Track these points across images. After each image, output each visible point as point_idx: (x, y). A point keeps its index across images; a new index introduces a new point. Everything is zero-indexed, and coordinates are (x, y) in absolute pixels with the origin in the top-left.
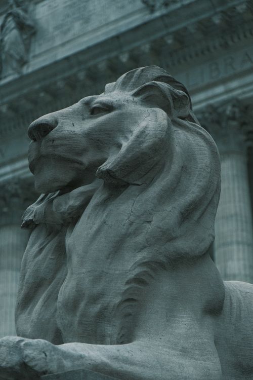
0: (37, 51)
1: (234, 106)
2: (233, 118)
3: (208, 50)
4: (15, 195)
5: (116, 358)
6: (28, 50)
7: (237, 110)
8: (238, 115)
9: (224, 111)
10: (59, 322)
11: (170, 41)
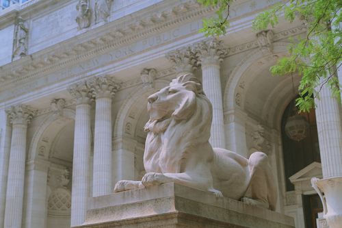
0: (114, 10)
1: (213, 42)
2: (213, 48)
3: (201, 12)
4: (104, 83)
5: (181, 178)
6: (109, 9)
7: (215, 44)
8: (215, 46)
9: (209, 44)
10: (160, 165)
11: (182, 8)
